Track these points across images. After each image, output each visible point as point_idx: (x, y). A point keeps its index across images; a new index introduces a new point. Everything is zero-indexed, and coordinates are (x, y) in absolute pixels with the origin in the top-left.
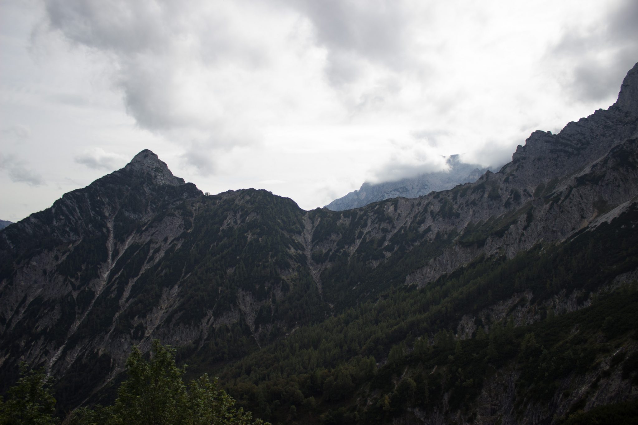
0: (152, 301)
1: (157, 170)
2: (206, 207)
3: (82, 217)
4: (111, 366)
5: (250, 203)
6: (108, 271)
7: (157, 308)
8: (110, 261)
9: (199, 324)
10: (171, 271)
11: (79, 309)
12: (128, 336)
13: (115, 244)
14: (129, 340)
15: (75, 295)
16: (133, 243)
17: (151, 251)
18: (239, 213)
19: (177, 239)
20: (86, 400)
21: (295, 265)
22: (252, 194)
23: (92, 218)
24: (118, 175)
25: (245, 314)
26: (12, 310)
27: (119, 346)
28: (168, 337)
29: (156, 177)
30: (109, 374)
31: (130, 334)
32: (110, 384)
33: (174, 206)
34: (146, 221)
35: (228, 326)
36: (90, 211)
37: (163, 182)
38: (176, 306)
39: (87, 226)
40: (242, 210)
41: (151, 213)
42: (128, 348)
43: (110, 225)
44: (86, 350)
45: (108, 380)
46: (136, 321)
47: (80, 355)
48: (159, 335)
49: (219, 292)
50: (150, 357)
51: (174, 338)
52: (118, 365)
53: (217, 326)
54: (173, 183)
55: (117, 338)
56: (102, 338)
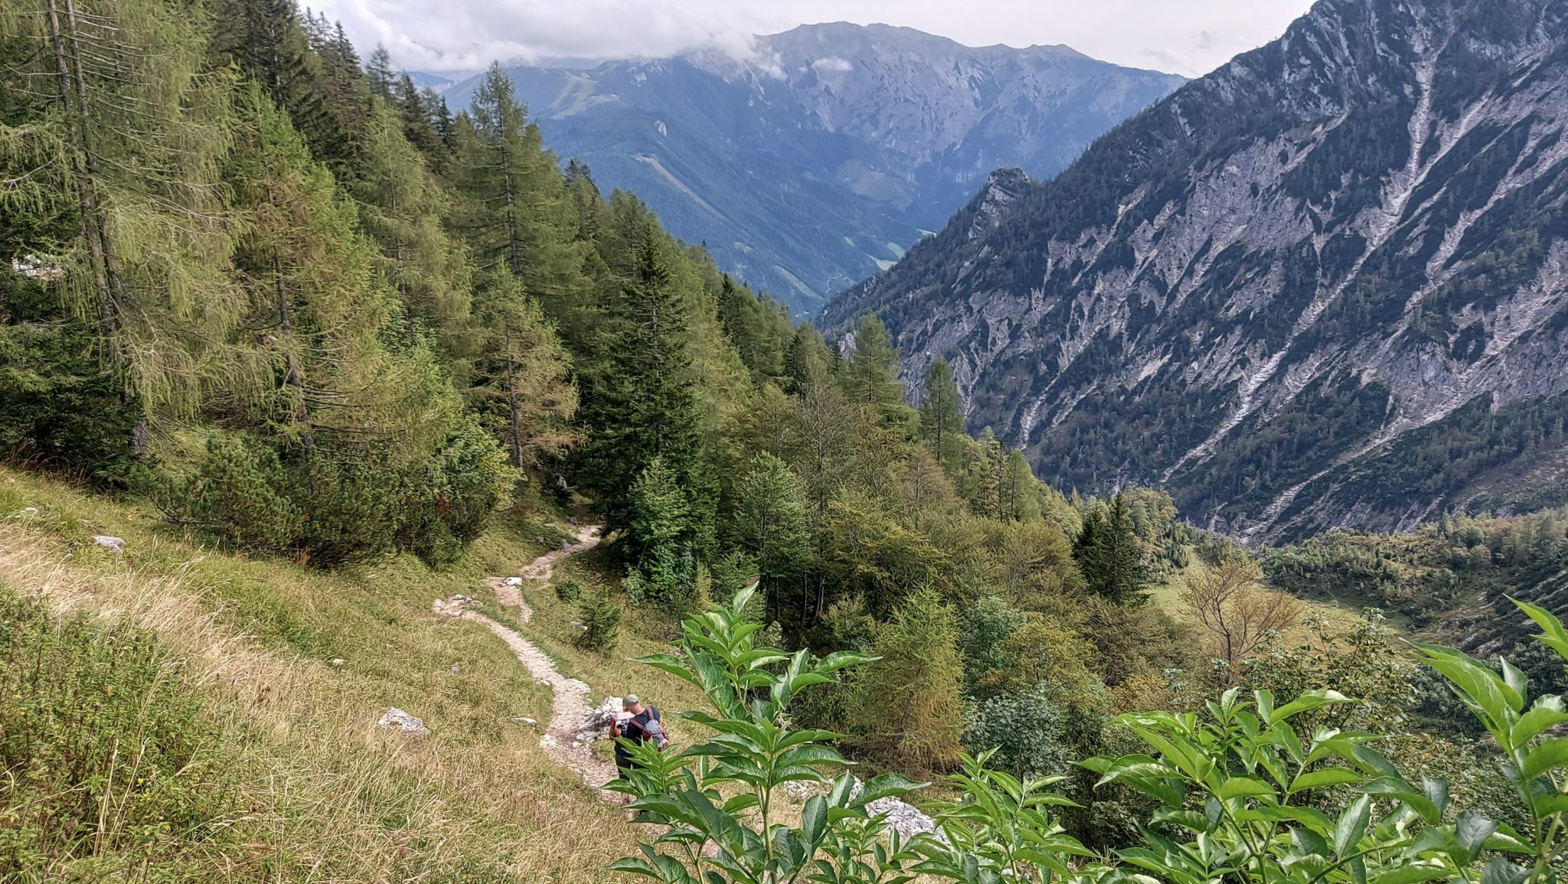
0: (1516, 270)
3: (1354, 58)
4: (1387, 412)
6: (1405, 191)
7: (1529, 288)
8: (1413, 165)
11: (1324, 275)
12: (1439, 350)
13: (1433, 126)
14: (1441, 359)
15: (1319, 243)
16: (1481, 123)
17: (1532, 143)
20: (1320, 474)
23: (1379, 60)
27: (1413, 371)
28: (1549, 366)
30: (1381, 430)
31: (1447, 345)
32: (1380, 452)
34: (1527, 63)
36: (1376, 42)
39: (1364, 79)
41: (1545, 41)
42: (1436, 378)
43: (1424, 77)
44: (1333, 368)
45: (1378, 441)
46: (1466, 317)
47: (1318, 378)
50: (1492, 406)
52: (1405, 413)
55: (1412, 350)
56: (1374, 347)
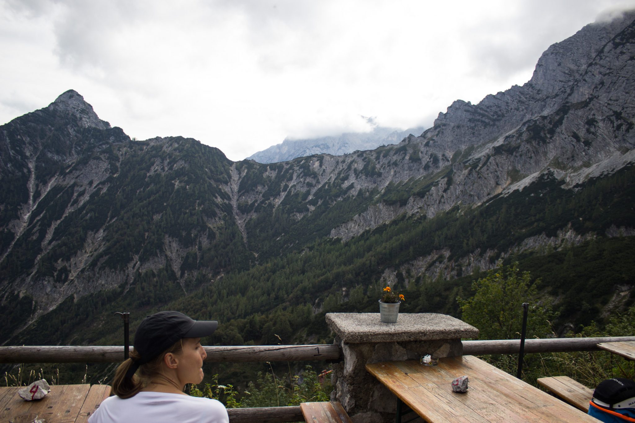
0: (76, 244)
1: (83, 111)
2: (133, 152)
3: (1, 156)
4: (33, 308)
5: (178, 151)
6: (29, 212)
7: (82, 251)
8: (31, 202)
9: (125, 269)
10: (97, 215)
12: (51, 279)
13: (37, 186)
14: (52, 283)
16: (56, 185)
17: (76, 194)
18: (166, 160)
19: (103, 183)
20: (6, 342)
21: (221, 214)
22: (181, 142)
23: (12, 157)
24: (41, 114)
25: (171, 260)
27: (41, 289)
28: (93, 281)
29: (81, 119)
30: (30, 316)
31: (54, 277)
32: (32, 326)
33: (100, 150)
34: (70, 163)
35: (155, 271)
36: (10, 149)
37: (89, 124)
38: (101, 250)
39: (6, 165)
40: (170, 157)
41: (76, 156)
42: (51, 291)
43: (31, 166)
44: (6, 292)
45: (30, 322)
46: (60, 264)
48: (84, 278)
49: (146, 238)
50: (74, 300)
51: (100, 281)
52: (40, 308)
53: (143, 271)
54: (98, 126)
55: (40, 280)
56: (23, 280)
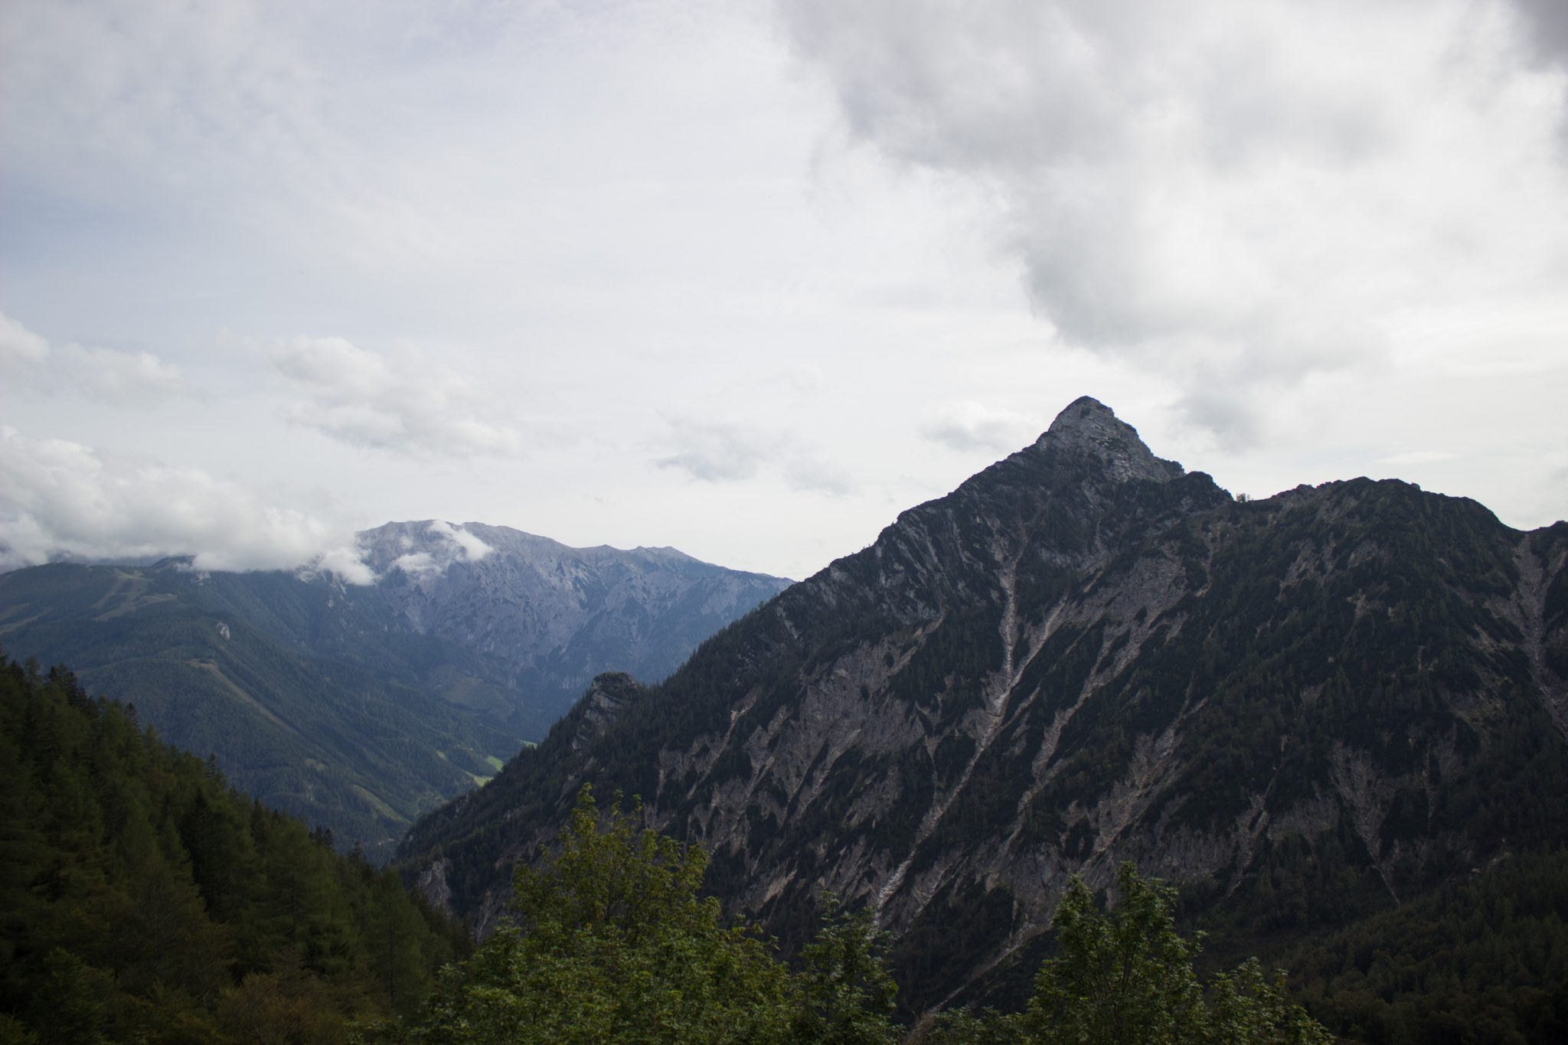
0: (1109, 766)
1: (1114, 444)
2: (1242, 531)
3: (943, 565)
4: (1014, 918)
5: (1357, 518)
6: (1005, 691)
7: (1124, 783)
8: (1008, 667)
9: (1229, 829)
10: (1157, 693)
11: (940, 779)
12: (1053, 849)
13: (1021, 628)
14: (1055, 858)
15: (931, 745)
16: (1062, 625)
17: (1107, 645)
18: (1328, 543)
19: (1170, 614)
20: (957, 992)
21: (1493, 680)
22: (1364, 494)
23: (966, 567)
24: (1021, 461)
25: (1353, 808)
26: (798, 775)
27: (1032, 872)
28: (1151, 858)
29: (1110, 462)
30: (1008, 937)
31: (1059, 844)
32: (1011, 960)
33: (1160, 533)
34: (1092, 571)
35: (1307, 837)
36: (960, 550)
37: (1130, 474)
38: (1169, 781)
39: (954, 585)
40: (1338, 535)
41: (1104, 552)
42: (1053, 878)
43: (1007, 583)
44: (957, 876)
45: (1008, 950)
46: (1073, 814)
47: (944, 887)
48: (1128, 850)
49: (1282, 749)
51: (1167, 860)
52: (1030, 917)
53: (1276, 836)
54: (1153, 476)
55: (1028, 851)
56: (993, 850)
